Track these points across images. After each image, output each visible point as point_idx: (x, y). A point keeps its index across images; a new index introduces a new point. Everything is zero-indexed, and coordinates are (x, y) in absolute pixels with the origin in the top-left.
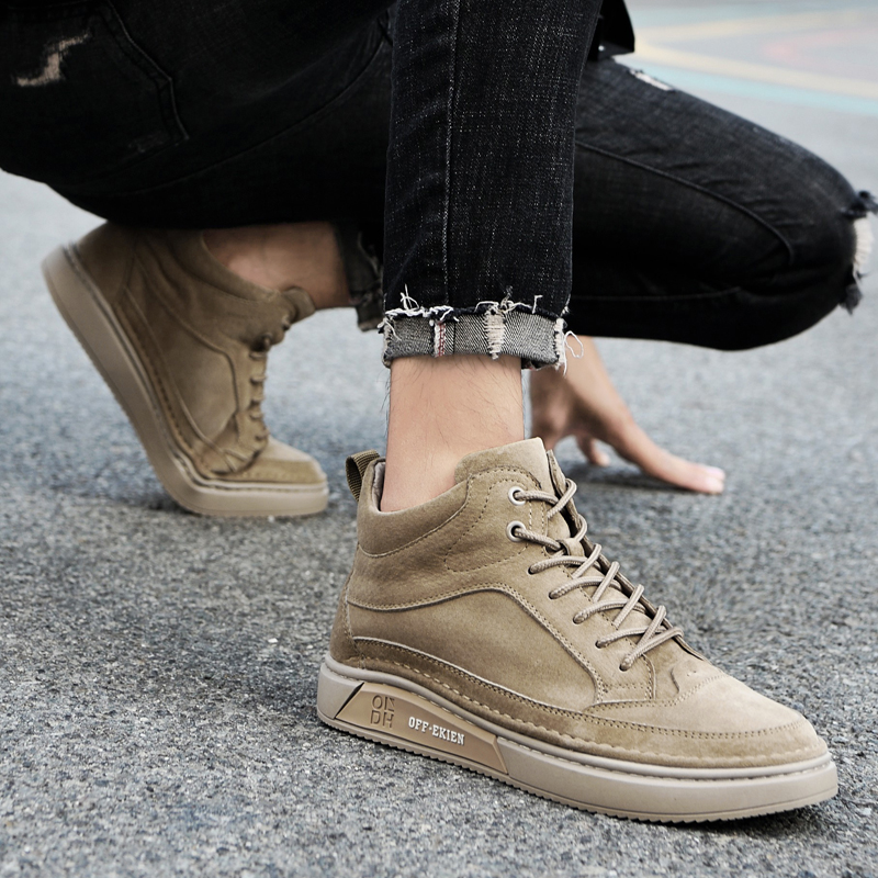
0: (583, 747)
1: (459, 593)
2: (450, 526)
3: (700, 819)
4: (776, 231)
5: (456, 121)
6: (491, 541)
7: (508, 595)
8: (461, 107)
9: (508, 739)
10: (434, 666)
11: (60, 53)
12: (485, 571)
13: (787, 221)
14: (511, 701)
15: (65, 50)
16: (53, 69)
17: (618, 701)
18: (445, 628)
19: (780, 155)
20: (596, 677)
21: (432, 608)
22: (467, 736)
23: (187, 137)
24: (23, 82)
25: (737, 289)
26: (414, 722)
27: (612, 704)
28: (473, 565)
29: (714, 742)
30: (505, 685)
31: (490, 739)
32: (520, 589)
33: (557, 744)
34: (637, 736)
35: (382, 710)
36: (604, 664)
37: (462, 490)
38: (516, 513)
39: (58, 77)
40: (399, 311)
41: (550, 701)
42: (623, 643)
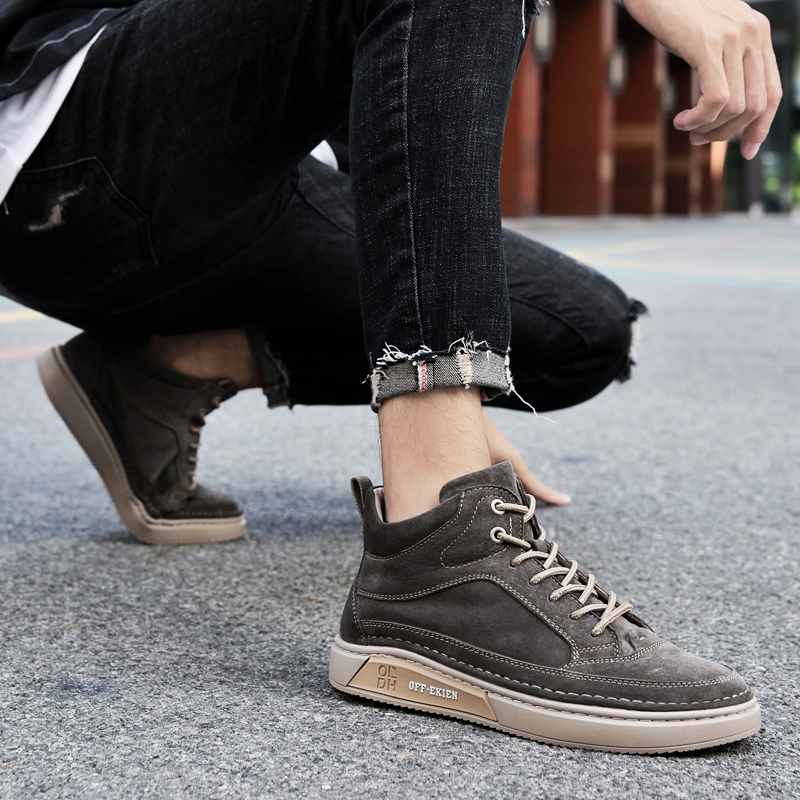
4: (579, 331)
5: (416, 208)
8: (418, 196)
11: (61, 204)
13: (587, 324)
15: (64, 202)
16: (56, 216)
19: (580, 275)
23: (157, 263)
24: (33, 228)
25: (546, 376)
39: (60, 222)
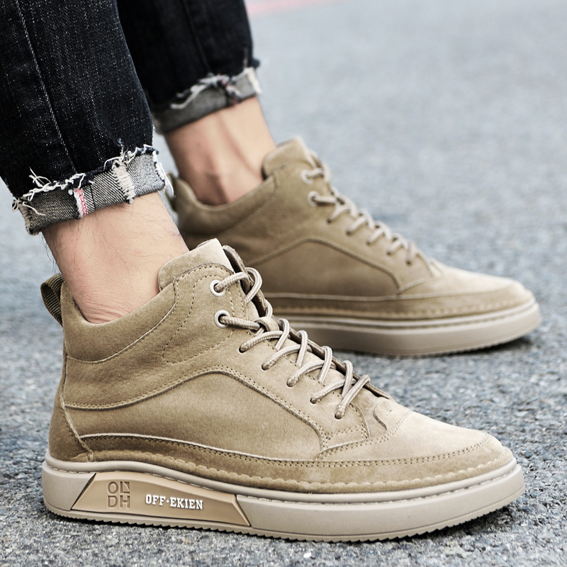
0: (321, 489)
1: (181, 381)
2: (165, 325)
3: (431, 529)
6: (203, 331)
7: (227, 375)
9: (247, 495)
10: (168, 447)
12: (201, 358)
14: (247, 462)
17: (341, 445)
18: (174, 412)
20: (318, 428)
21: (158, 398)
22: (205, 500)
26: (150, 498)
27: (337, 448)
28: (190, 355)
29: (430, 463)
30: (239, 450)
31: (230, 499)
32: (236, 367)
33: (297, 491)
34: (365, 470)
35: (119, 494)
36: (322, 415)
37: (171, 292)
38: (219, 304)
40: (36, 190)
41: (283, 456)
42: (331, 396)
